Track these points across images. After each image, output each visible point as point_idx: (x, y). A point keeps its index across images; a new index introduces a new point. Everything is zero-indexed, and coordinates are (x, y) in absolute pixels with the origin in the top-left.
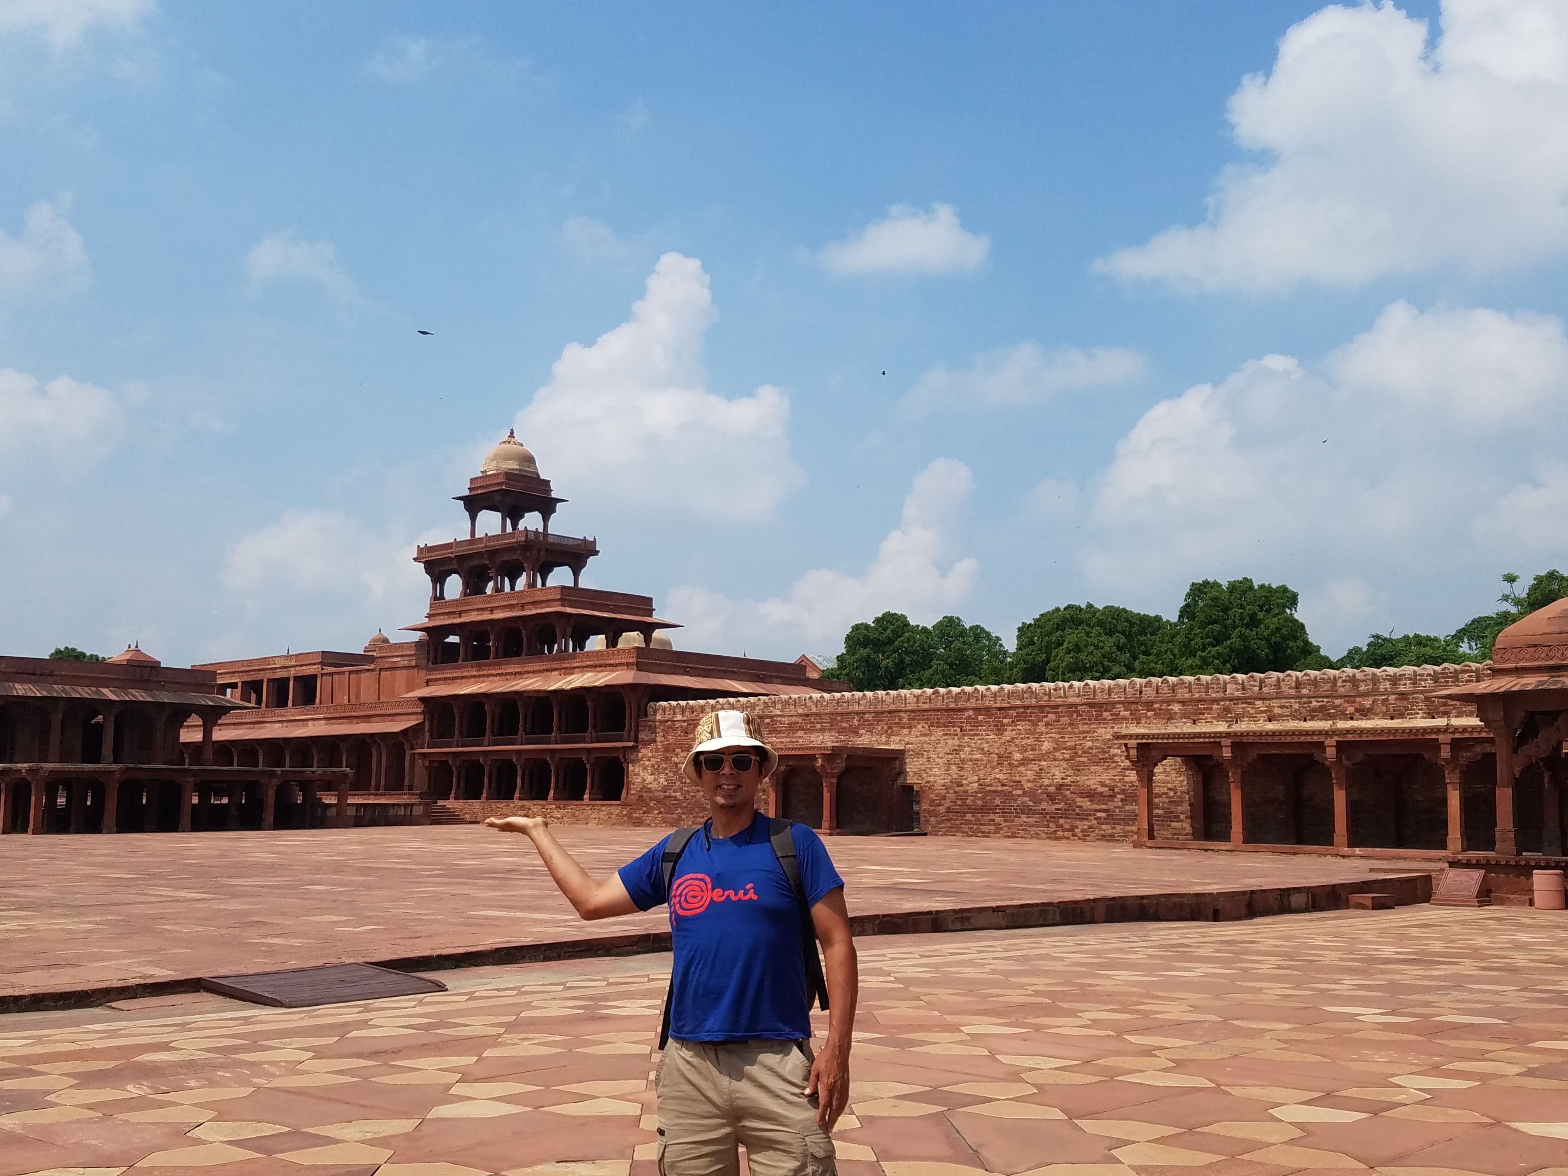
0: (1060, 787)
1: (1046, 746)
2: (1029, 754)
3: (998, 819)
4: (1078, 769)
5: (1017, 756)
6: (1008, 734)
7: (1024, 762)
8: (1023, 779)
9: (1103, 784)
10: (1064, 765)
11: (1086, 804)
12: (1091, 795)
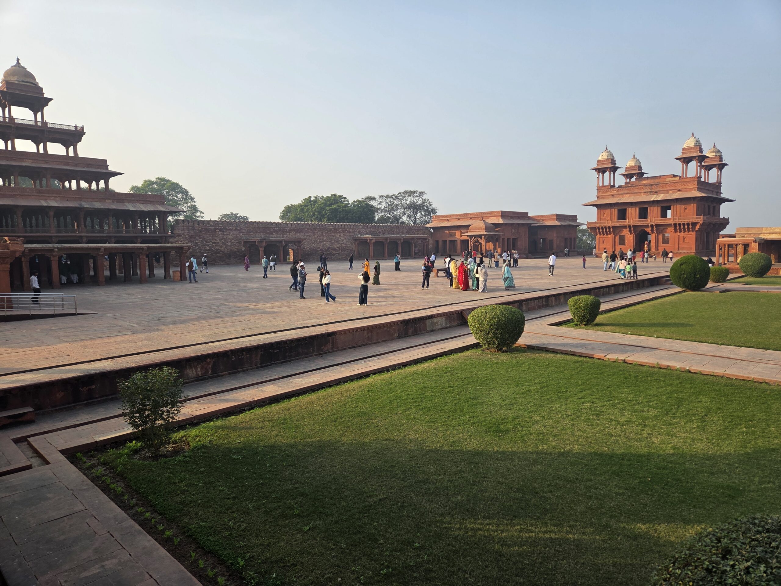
0: (328, 248)
1: (325, 238)
2: (321, 240)
3: (314, 257)
4: (332, 244)
5: (318, 241)
6: (316, 235)
7: (320, 242)
8: (320, 247)
9: (337, 247)
10: (329, 243)
11: (334, 252)
12: (335, 250)
